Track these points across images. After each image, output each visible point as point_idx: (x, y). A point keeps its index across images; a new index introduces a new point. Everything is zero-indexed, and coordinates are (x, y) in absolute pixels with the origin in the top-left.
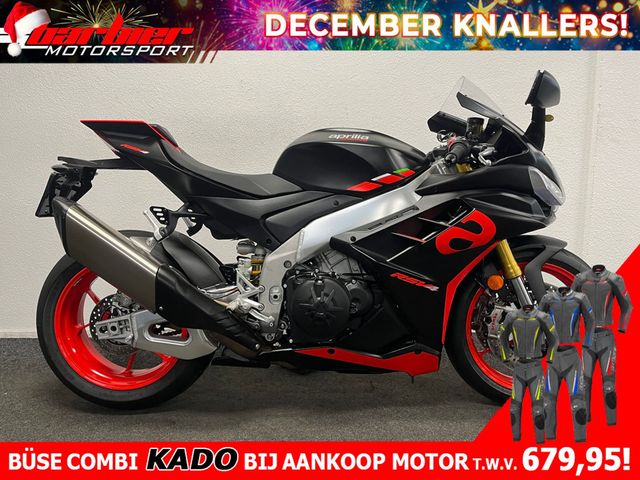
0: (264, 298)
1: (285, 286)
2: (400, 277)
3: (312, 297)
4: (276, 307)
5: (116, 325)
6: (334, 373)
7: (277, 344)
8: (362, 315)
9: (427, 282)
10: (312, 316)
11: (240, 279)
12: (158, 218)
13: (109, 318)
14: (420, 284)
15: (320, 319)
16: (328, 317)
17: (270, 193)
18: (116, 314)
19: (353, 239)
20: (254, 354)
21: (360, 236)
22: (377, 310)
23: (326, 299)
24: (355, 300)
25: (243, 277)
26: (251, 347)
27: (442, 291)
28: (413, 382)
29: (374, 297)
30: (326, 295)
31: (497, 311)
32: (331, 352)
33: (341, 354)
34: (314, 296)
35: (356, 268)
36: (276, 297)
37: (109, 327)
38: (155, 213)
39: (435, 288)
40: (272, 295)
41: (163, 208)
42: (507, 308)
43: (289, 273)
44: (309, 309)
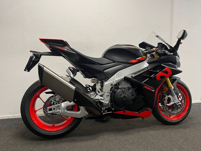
0: (105, 96)
1: (111, 92)
2: (146, 87)
4: (109, 98)
5: (55, 108)
6: (121, 119)
7: (106, 111)
9: (152, 89)
10: (122, 100)
13: (51, 106)
14: (150, 89)
15: (124, 101)
16: (127, 100)
18: (54, 104)
19: (132, 76)
20: (101, 114)
21: (134, 76)
23: (126, 95)
25: (98, 89)
27: (155, 91)
31: (167, 97)
32: (124, 112)
33: (128, 112)
34: (122, 94)
35: (130, 86)
36: (108, 95)
37: (53, 109)
38: (70, 69)
39: (154, 91)
41: (73, 68)
42: (169, 96)
43: (112, 88)
44: (121, 98)
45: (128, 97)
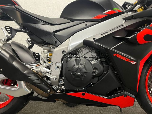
0: (52, 68)
1: (62, 62)
2: (118, 56)
3: (74, 65)
4: (58, 72)
8: (98, 76)
9: (132, 60)
10: (74, 74)
11: (42, 59)
12: (8, 31)
14: (127, 60)
15: (78, 76)
16: (82, 75)
17: (58, 23)
20: (47, 95)
21: (97, 38)
22: (106, 74)
23: (81, 67)
24: (95, 68)
25: (43, 58)
26: (45, 91)
27: (138, 64)
28: (121, 111)
29: (104, 68)
30: (81, 64)
32: (84, 94)
35: (95, 55)
36: (58, 67)
38: (6, 29)
39: (134, 63)
40: (56, 66)
41: (10, 27)
43: (64, 56)
44: (73, 71)
45: (86, 69)
